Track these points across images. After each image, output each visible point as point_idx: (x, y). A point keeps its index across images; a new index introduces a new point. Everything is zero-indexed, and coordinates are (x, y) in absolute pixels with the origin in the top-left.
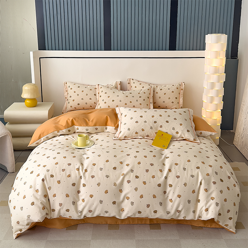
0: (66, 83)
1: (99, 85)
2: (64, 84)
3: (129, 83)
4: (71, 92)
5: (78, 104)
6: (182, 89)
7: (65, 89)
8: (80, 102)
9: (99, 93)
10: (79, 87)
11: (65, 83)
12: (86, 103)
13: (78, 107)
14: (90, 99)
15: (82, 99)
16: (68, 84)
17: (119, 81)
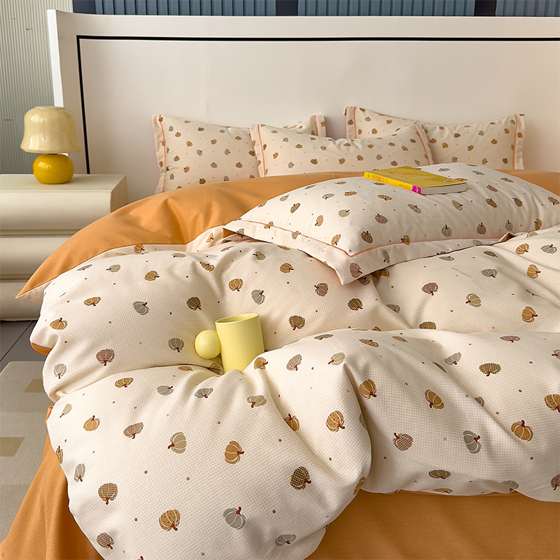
0: (161, 120)
2: (155, 123)
3: (351, 122)
4: (177, 145)
5: (202, 181)
6: (520, 135)
7: (159, 137)
8: (208, 173)
10: (201, 129)
11: (155, 120)
12: (226, 179)
14: (239, 165)
15: (214, 165)
16: (167, 123)
17: (320, 116)
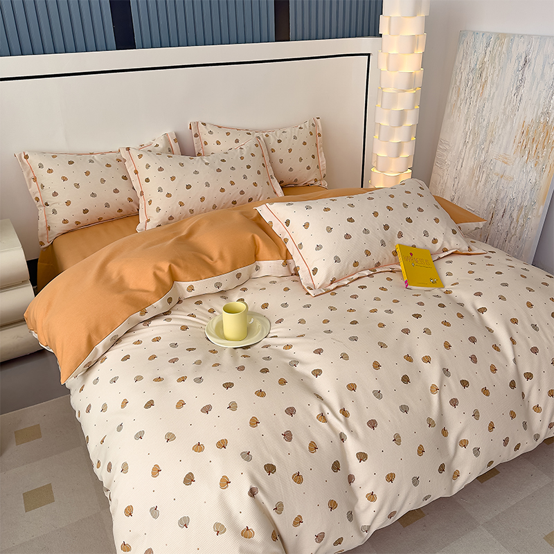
0: (26, 157)
1: (128, 149)
3: (196, 136)
4: (52, 182)
5: (86, 211)
6: (319, 135)
7: (28, 174)
8: (89, 203)
9: (136, 172)
10: (71, 163)
11: (21, 157)
12: (107, 205)
13: (84, 218)
14: (116, 191)
15: (93, 195)
16: (34, 160)
17: (171, 133)
